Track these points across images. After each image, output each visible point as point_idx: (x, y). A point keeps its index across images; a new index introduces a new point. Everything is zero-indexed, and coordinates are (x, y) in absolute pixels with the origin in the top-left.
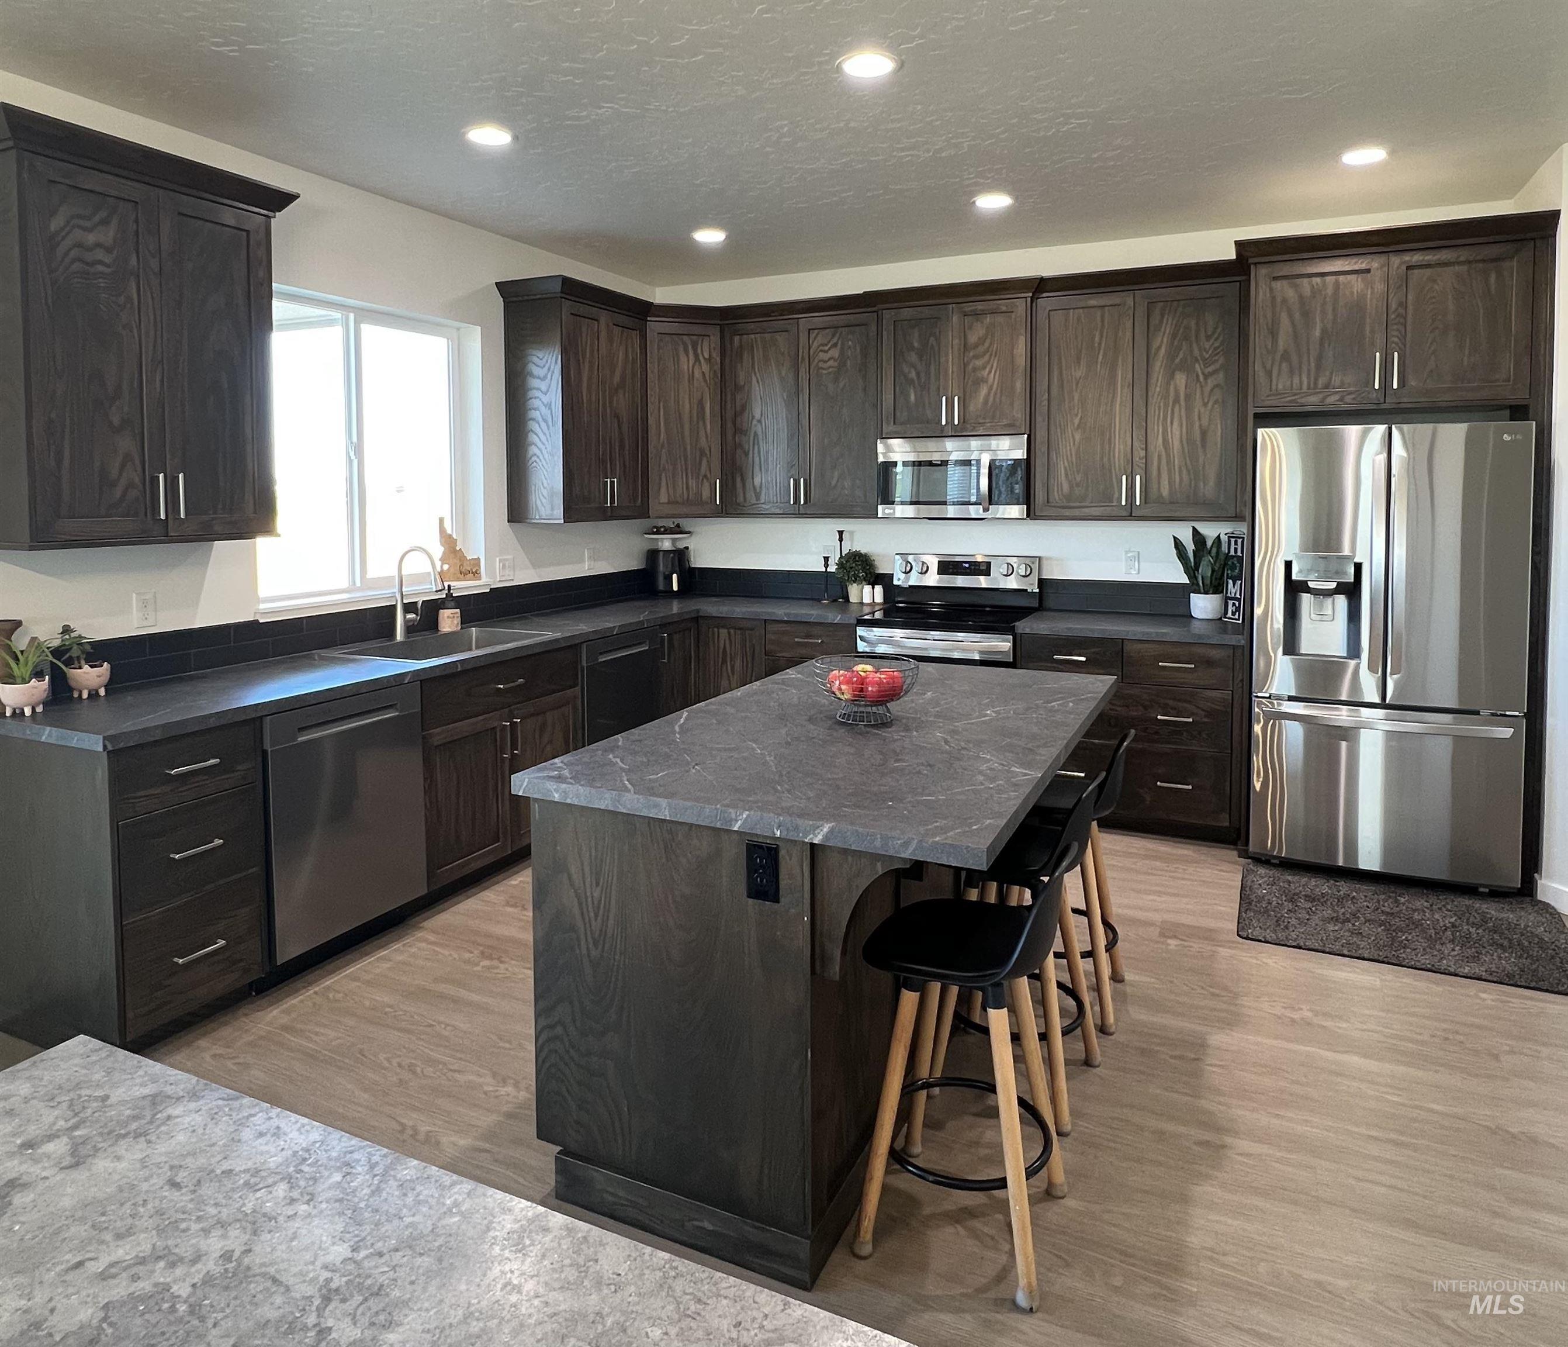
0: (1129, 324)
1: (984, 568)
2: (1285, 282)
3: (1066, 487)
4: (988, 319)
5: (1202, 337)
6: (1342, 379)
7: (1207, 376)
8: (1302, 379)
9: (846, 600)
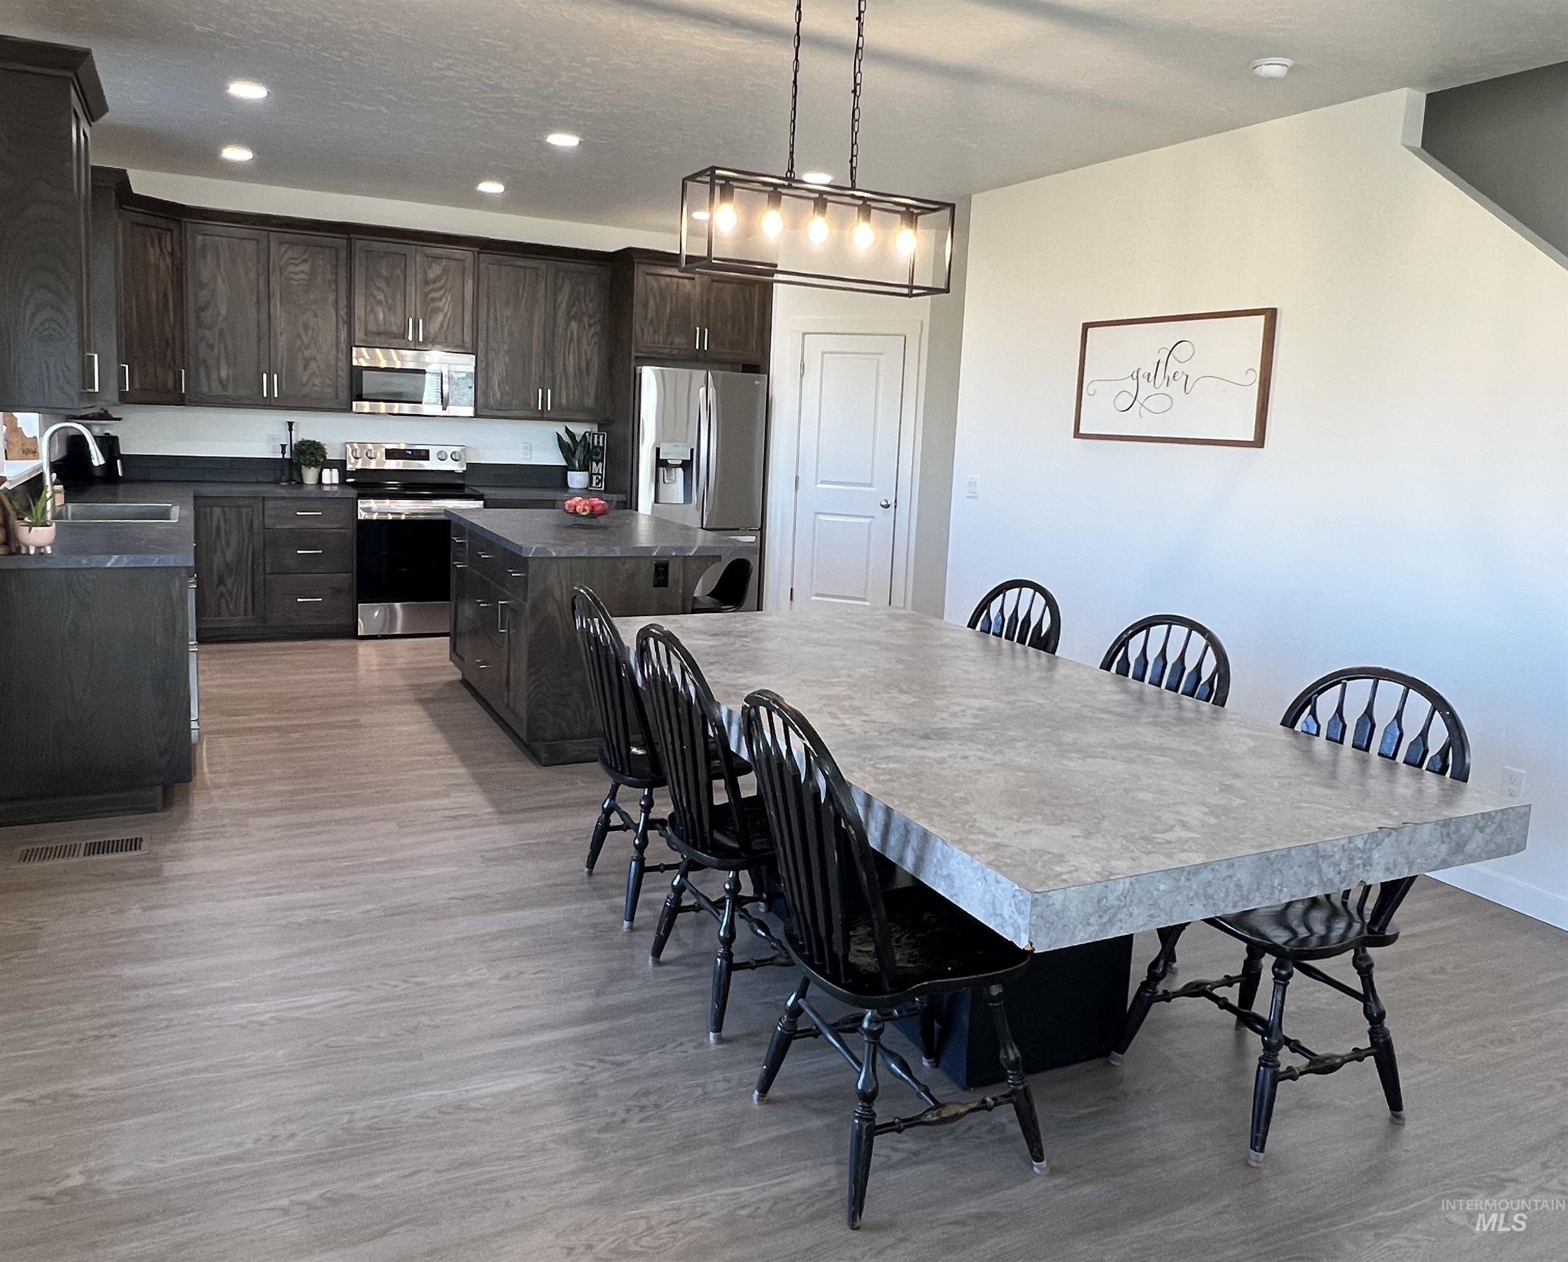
0: (543, 283)
1: (423, 454)
3: (499, 396)
4: (444, 262)
5: (588, 299)
6: (679, 340)
7: (590, 326)
8: (660, 338)
9: (301, 483)
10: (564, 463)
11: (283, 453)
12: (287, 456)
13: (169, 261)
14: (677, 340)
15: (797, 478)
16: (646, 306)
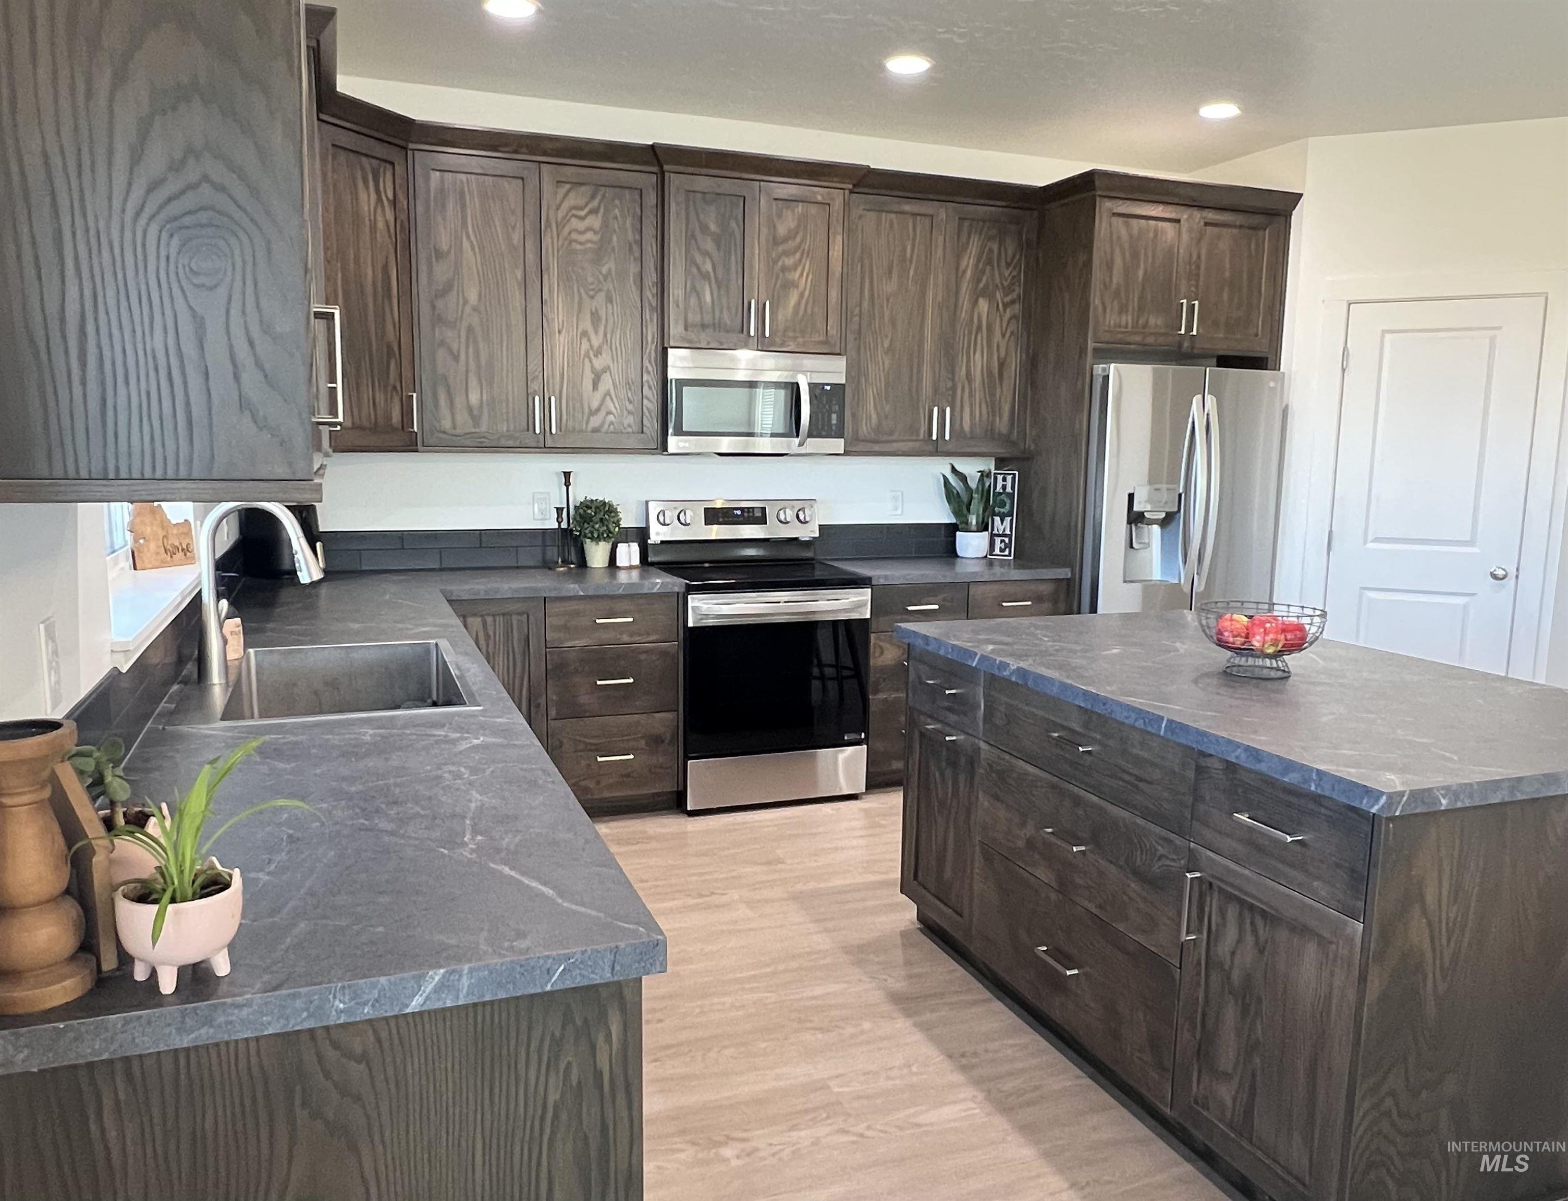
0: (941, 239)
1: (758, 515)
2: (1121, 220)
3: (873, 421)
4: (800, 208)
5: (1003, 264)
6: (1156, 321)
7: (1005, 306)
8: (1128, 319)
10: (952, 520)
11: (558, 520)
12: (564, 525)
14: (1152, 321)
15: (1330, 532)
16: (1110, 266)
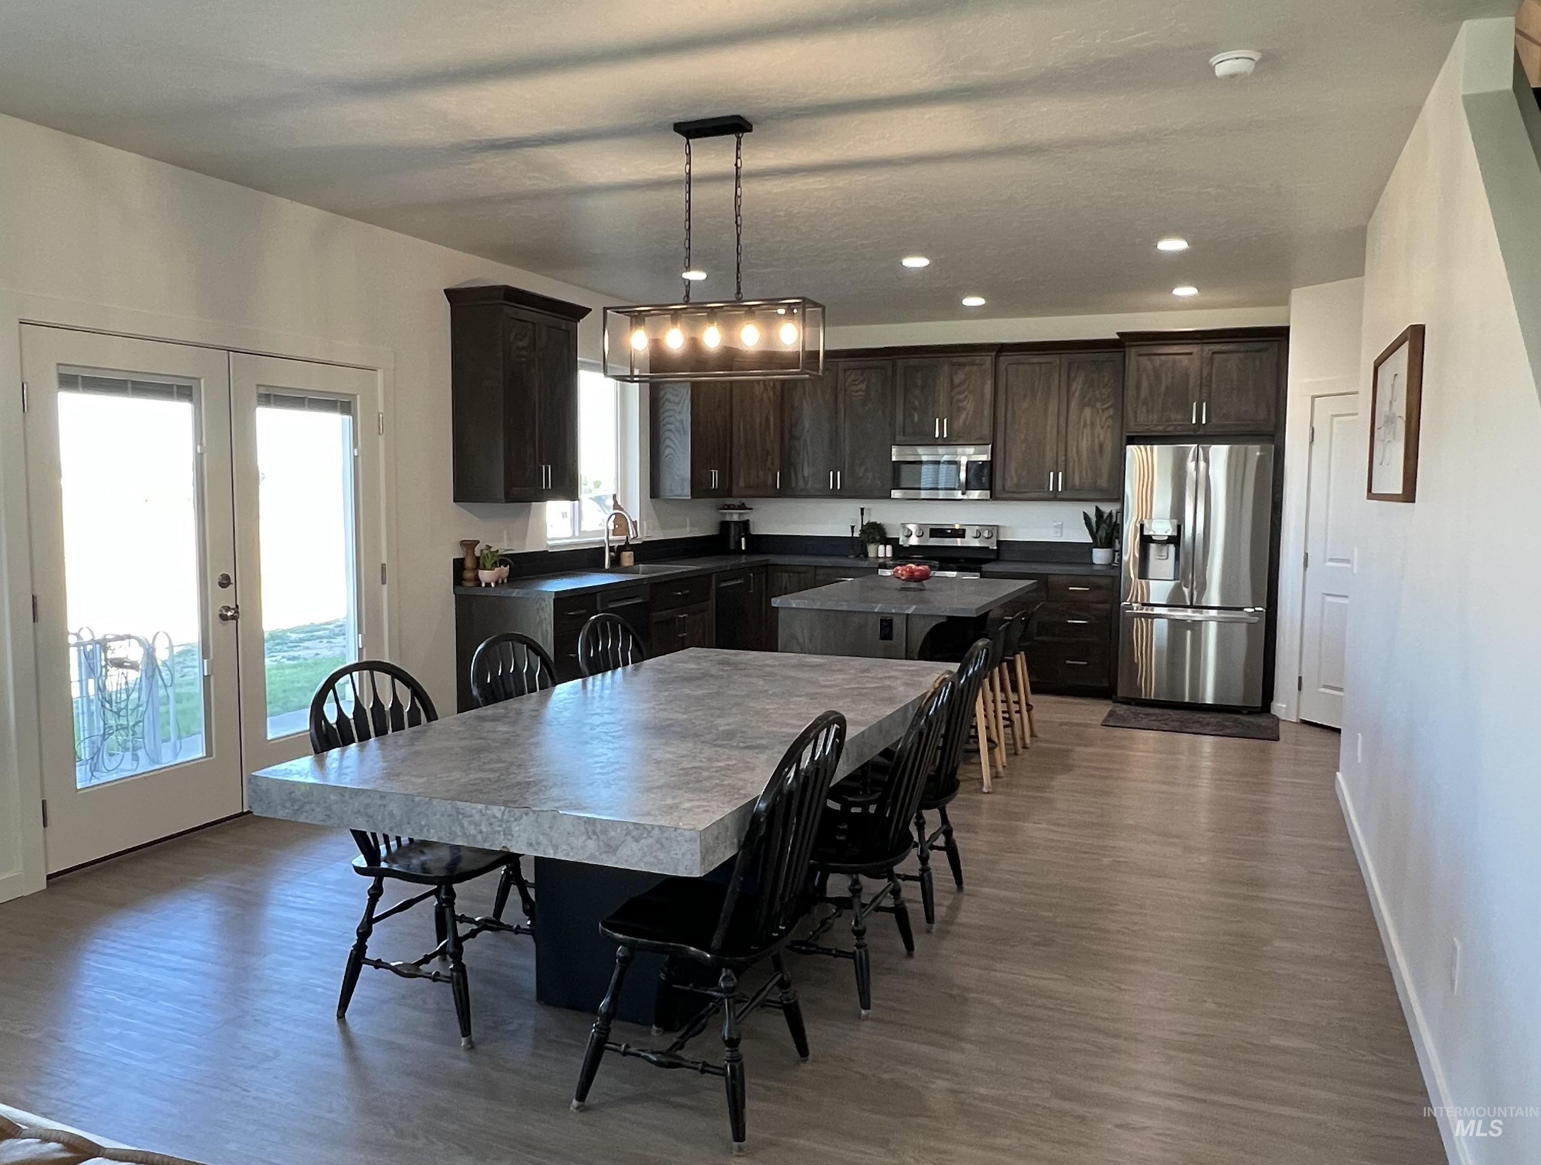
0: (1056, 375)
2: (1145, 358)
3: (1016, 481)
4: (967, 369)
5: (1101, 385)
6: (1176, 416)
7: (1103, 411)
8: (1154, 416)
9: (866, 555)
10: (1091, 541)
11: (853, 532)
12: (856, 534)
13: (771, 394)
14: (1173, 417)
16: (1139, 380)
